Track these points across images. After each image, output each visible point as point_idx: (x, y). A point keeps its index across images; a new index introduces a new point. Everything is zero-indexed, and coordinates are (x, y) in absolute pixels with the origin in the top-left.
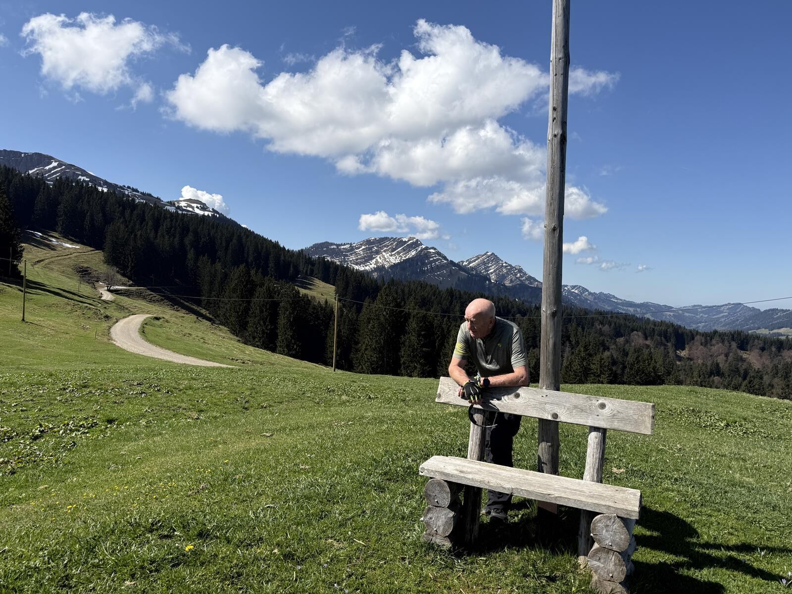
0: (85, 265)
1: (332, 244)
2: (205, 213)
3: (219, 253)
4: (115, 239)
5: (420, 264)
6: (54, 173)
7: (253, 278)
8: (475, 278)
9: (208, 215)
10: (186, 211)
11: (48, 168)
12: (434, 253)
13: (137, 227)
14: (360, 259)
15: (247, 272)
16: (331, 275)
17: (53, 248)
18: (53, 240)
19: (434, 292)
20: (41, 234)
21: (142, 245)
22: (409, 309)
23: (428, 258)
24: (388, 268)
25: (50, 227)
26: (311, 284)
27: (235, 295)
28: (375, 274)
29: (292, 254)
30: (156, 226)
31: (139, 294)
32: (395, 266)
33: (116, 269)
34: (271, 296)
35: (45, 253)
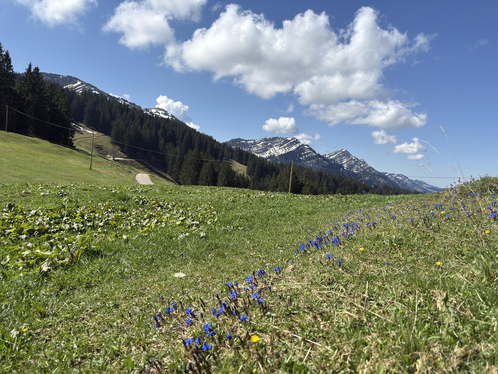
0: (100, 144)
1: (243, 140)
2: (167, 117)
3: (178, 141)
4: (118, 129)
5: (298, 155)
6: (78, 89)
7: (202, 157)
8: (333, 165)
9: (168, 118)
10: (156, 115)
11: (75, 85)
12: (307, 149)
13: (130, 122)
14: (260, 150)
15: (199, 153)
16: (244, 159)
17: (81, 133)
18: (81, 128)
19: (310, 173)
20: (74, 124)
21: (133, 134)
22: (302, 181)
23: (304, 152)
24: (277, 157)
25: (79, 120)
26: (231, 164)
27: (190, 167)
28: (268, 160)
29: (220, 144)
30: (142, 123)
31: (131, 164)
32: (282, 155)
33: (118, 147)
34: (213, 168)
35: (77, 136)
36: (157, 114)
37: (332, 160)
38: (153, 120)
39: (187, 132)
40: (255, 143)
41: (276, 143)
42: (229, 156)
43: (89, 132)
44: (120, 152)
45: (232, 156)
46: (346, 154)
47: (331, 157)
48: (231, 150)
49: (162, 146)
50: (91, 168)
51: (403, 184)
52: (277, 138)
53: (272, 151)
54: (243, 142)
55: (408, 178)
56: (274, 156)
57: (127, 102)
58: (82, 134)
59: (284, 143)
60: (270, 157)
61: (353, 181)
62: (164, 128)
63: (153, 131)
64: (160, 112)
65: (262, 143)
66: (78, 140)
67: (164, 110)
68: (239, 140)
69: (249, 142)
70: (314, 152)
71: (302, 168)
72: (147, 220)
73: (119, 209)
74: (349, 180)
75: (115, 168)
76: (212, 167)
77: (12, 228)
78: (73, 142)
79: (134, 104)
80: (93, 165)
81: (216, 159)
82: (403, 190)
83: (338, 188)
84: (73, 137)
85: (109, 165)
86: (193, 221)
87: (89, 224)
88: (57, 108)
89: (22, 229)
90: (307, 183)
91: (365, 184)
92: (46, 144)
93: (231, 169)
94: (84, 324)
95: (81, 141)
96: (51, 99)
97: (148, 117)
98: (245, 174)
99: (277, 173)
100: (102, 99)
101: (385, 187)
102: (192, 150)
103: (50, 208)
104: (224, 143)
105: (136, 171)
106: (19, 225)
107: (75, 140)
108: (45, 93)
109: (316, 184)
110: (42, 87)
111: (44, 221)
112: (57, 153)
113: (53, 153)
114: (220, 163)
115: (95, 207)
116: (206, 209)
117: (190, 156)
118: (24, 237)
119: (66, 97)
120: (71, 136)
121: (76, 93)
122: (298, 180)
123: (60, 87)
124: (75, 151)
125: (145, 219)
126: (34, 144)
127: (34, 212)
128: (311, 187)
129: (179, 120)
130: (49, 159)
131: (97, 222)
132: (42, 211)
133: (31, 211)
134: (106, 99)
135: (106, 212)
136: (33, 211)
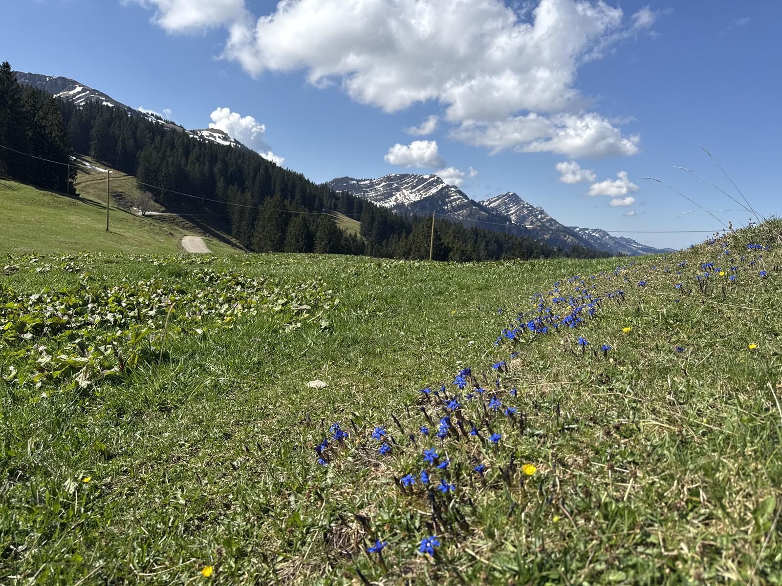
0: (120, 190)
1: (352, 179)
2: (227, 143)
3: (247, 183)
4: (147, 165)
5: (440, 203)
6: (78, 99)
7: (288, 208)
8: (496, 218)
9: (230, 145)
10: (209, 140)
11: (72, 93)
12: (455, 192)
13: (168, 153)
14: (380, 195)
15: (283, 201)
16: (355, 210)
17: (87, 172)
18: (87, 164)
19: (459, 230)
20: (74, 158)
21: (173, 172)
22: (448, 243)
23: (449, 197)
24: (408, 205)
25: (83, 151)
26: (335, 218)
27: (270, 224)
28: (394, 211)
29: (317, 187)
30: (187, 154)
31: (172, 221)
32: (415, 204)
33: (150, 195)
34: (306, 226)
35: (80, 177)
36: (210, 138)
37: (493, 208)
38: (205, 149)
39: (262, 167)
40: (372, 185)
41: (406, 183)
42: (331, 205)
43: (101, 170)
44: (153, 202)
45: (336, 205)
46: (515, 199)
47: (492, 205)
48: (333, 195)
49: (222, 190)
50: (107, 229)
51: (600, 244)
52: (406, 176)
53: (399, 198)
54: (352, 182)
55: (608, 235)
56: (403, 203)
57: (161, 120)
58: (89, 174)
59: (418, 184)
60: (395, 207)
61: (525, 242)
62: (224, 162)
63: (206, 167)
64: (217, 135)
65: (384, 184)
66: (83, 184)
67: (222, 133)
68: (347, 179)
69: (362, 183)
70: (466, 197)
71: (447, 224)
72: (226, 306)
73: (174, 290)
74: (519, 239)
75: (147, 228)
76: (305, 223)
77: (5, 324)
78: (75, 187)
79: (173, 123)
80: (111, 224)
81: (311, 211)
82: (601, 253)
83: (502, 252)
84: (73, 178)
85: (138, 223)
86: (300, 305)
87: (132, 314)
88: (45, 130)
89: (23, 324)
90: (456, 246)
91: (543, 245)
92: (31, 191)
93: (336, 227)
94: (182, 466)
95: (88, 185)
96: (34, 117)
97: (197, 144)
98: (358, 235)
99: (409, 232)
100: (119, 116)
101: (574, 249)
102: (272, 197)
103: (60, 291)
104: (322, 185)
105: (181, 233)
106: (15, 319)
107: (78, 184)
108: (23, 106)
109: (469, 247)
110: (16, 96)
111: (57, 310)
112: (49, 205)
113: (43, 205)
114: (318, 216)
115: (134, 288)
116: (314, 286)
117: (269, 207)
118: (28, 336)
119: (59, 112)
120: (70, 177)
121: (75, 106)
122: (442, 241)
123: (48, 97)
124: (80, 203)
125: (221, 305)
126: (10, 192)
127: (37, 297)
128: (463, 251)
129: (247, 148)
130: (37, 217)
131: (144, 311)
132: (49, 296)
133: (31, 296)
134: (127, 115)
135: (155, 295)
136: (34, 296)
